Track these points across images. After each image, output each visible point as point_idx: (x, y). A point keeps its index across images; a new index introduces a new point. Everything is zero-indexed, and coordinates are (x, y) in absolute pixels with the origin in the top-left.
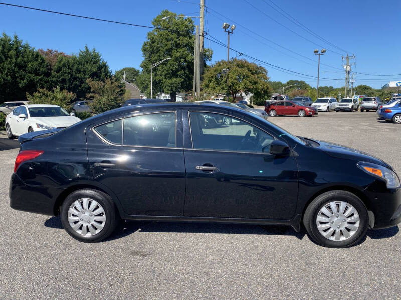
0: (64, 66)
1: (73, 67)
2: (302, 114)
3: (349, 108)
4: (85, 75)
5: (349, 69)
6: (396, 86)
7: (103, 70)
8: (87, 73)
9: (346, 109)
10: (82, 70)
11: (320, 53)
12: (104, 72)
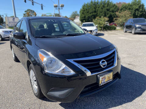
0: (124, 7)
1: (128, 7)
4: (132, 10)
7: (141, 7)
8: (133, 9)
10: (131, 8)
12: (142, 8)
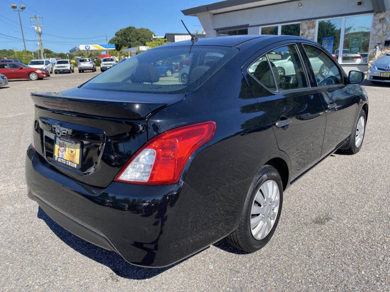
2: (33, 76)
3: (68, 70)
5: (40, 30)
6: (85, 49)
9: (65, 70)
11: (18, 8)
